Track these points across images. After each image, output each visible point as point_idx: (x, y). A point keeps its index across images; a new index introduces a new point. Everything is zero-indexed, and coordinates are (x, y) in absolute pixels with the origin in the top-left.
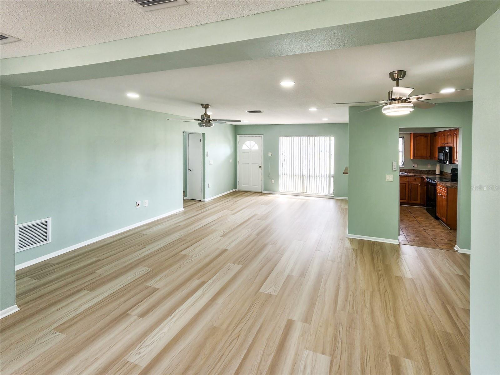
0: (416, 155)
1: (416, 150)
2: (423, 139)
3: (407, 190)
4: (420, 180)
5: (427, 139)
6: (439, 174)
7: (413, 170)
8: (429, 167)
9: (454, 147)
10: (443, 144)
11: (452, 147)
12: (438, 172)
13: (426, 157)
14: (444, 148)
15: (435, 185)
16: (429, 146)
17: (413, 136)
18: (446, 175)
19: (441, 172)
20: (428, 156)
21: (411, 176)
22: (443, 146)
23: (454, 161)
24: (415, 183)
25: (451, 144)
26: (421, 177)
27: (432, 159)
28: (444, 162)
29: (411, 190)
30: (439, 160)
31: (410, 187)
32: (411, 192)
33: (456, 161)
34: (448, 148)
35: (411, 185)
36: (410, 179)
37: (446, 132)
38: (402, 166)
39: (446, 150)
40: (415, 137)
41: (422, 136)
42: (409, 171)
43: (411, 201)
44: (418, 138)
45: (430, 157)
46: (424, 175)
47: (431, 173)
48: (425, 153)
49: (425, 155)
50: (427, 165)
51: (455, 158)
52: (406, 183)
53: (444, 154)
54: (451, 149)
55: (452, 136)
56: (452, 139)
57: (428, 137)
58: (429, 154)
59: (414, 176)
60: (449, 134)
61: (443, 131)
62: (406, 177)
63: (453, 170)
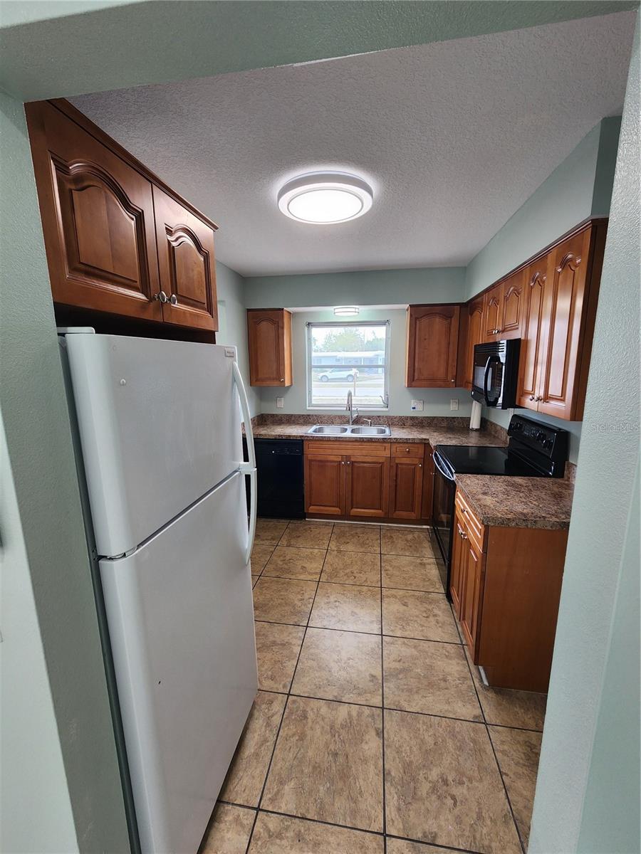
0: (416, 374)
1: (417, 359)
2: (438, 323)
3: (386, 482)
4: (421, 451)
5: (450, 323)
6: (476, 430)
7: (412, 418)
8: (450, 410)
9: (527, 341)
10: (490, 334)
11: (519, 340)
12: (475, 424)
13: (446, 380)
14: (496, 345)
15: (451, 487)
16: (453, 347)
17: (411, 315)
18: (496, 432)
19: (484, 422)
20: (450, 376)
21: (397, 441)
22: (491, 341)
23: (522, 398)
24: (408, 462)
25: (518, 328)
26: (425, 443)
27: (461, 386)
28: (487, 399)
29: (396, 480)
30: (475, 388)
31: (394, 474)
32: (396, 486)
33: (531, 397)
34: (505, 345)
35: (397, 466)
36: (394, 449)
37: (503, 284)
38: (384, 407)
39: (500, 353)
40: (416, 319)
41: (436, 313)
42: (402, 422)
43: (397, 512)
44: (425, 321)
45: (456, 381)
46: (435, 434)
47: (457, 425)
48: (442, 370)
49: (441, 373)
50: (449, 403)
51: (529, 387)
52: (383, 463)
53: (491, 369)
54: (516, 348)
55: (522, 294)
56: (523, 308)
57: (451, 317)
58: (452, 371)
59: (406, 441)
60: (512, 289)
61: (493, 287)
62: (385, 445)
63: (517, 424)
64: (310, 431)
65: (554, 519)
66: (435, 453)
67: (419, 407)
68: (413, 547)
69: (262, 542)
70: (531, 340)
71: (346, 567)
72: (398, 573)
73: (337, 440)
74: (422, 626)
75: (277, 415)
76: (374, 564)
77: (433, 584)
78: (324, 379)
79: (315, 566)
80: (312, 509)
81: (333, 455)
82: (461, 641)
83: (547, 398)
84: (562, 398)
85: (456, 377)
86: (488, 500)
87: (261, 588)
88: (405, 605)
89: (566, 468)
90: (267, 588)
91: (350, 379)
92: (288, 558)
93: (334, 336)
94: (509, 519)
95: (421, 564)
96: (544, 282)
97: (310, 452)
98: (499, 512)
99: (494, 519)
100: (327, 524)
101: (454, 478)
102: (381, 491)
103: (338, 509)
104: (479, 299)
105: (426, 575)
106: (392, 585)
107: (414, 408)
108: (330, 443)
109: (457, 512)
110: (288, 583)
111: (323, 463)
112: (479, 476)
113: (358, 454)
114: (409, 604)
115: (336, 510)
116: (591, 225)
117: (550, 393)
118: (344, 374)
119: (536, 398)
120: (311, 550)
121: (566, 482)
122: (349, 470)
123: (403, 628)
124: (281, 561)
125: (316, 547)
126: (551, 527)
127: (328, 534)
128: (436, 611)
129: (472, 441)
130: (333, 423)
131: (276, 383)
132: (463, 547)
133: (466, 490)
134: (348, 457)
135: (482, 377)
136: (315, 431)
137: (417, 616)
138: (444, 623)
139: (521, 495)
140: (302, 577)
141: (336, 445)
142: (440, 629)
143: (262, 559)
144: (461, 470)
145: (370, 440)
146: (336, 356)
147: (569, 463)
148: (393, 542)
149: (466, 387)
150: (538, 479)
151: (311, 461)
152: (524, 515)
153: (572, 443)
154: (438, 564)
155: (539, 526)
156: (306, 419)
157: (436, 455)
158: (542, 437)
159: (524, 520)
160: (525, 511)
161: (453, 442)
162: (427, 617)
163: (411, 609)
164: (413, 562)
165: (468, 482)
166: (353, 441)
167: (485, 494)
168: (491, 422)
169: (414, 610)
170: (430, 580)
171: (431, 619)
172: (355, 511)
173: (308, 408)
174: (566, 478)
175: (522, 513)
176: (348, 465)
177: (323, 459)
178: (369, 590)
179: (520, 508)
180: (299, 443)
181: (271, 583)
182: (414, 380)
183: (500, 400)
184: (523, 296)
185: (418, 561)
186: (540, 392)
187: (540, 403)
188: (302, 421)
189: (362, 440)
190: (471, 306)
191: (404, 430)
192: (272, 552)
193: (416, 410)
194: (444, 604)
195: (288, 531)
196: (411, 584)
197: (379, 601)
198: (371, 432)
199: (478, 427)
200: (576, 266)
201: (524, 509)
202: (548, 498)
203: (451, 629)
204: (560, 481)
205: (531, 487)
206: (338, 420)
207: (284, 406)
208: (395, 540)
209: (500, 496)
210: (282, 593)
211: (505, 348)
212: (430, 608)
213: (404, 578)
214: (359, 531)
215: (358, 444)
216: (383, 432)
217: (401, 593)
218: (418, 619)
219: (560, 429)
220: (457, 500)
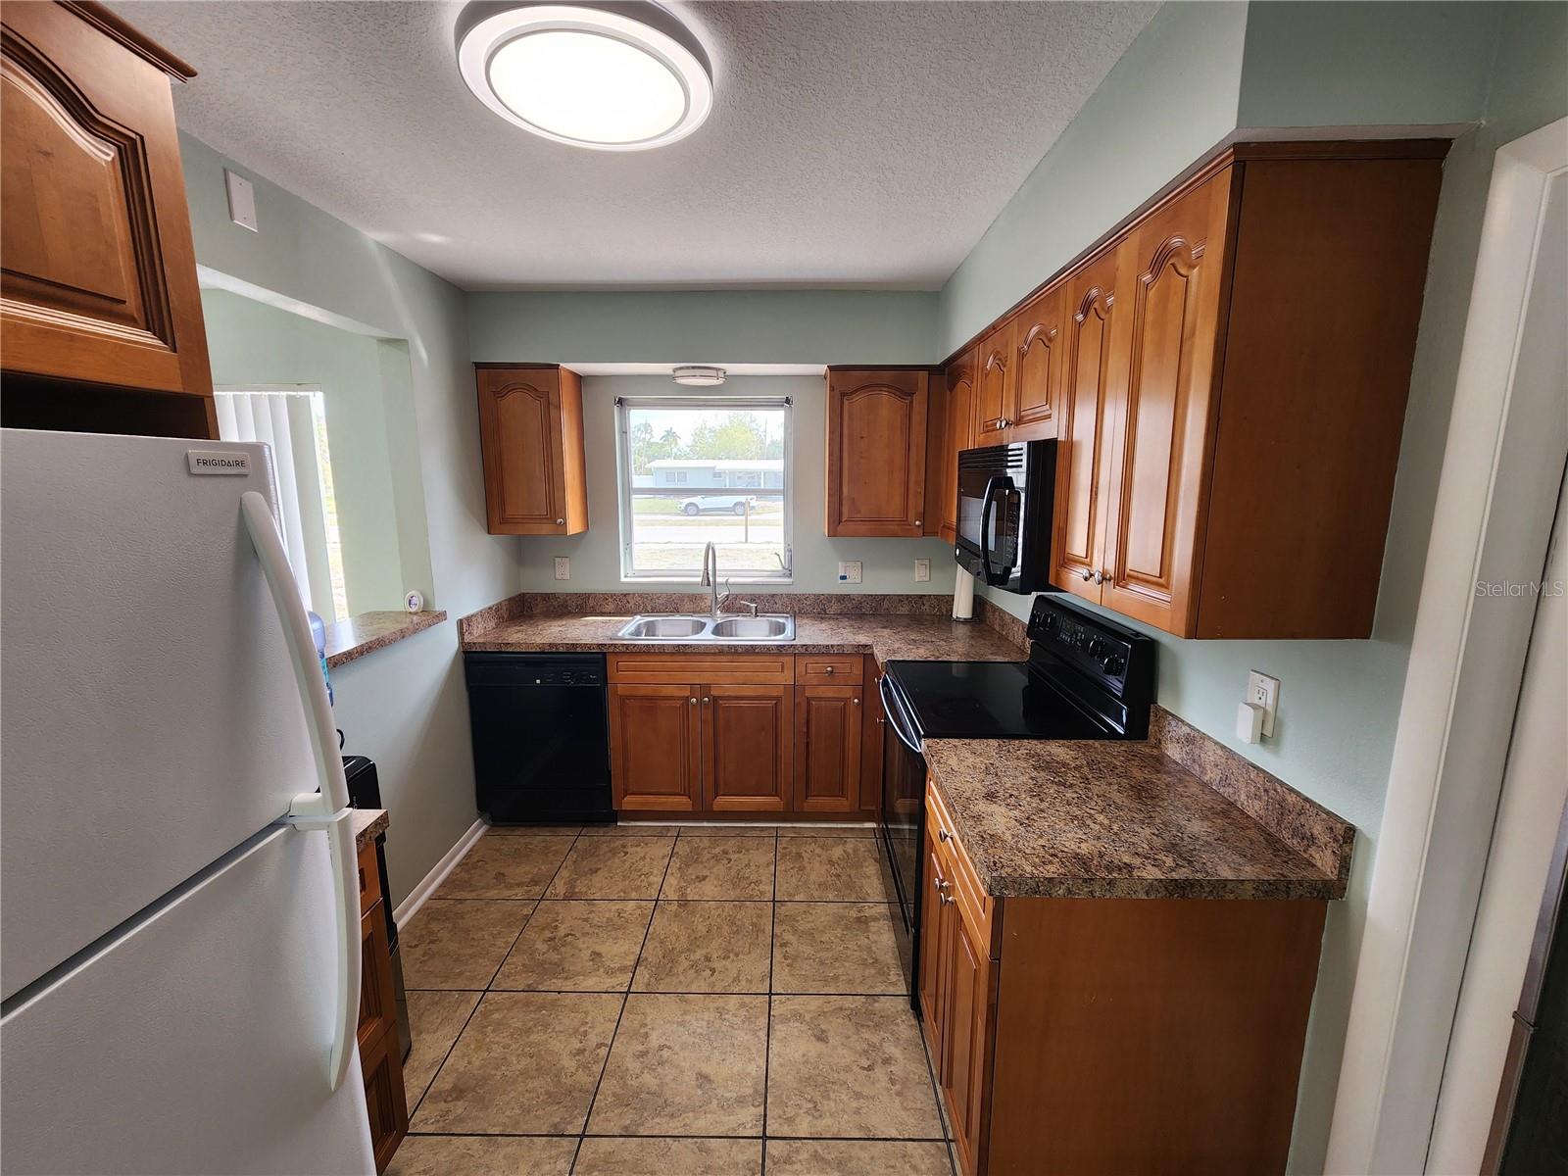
0: (847, 510)
2: (887, 405)
4: (858, 670)
5: (911, 407)
6: (965, 621)
7: (841, 598)
8: (913, 579)
9: (1071, 445)
10: (989, 428)
11: (1054, 442)
12: (962, 609)
13: (904, 521)
14: (999, 455)
15: (917, 769)
16: (918, 455)
17: (832, 389)
18: (1002, 627)
19: (979, 604)
20: (912, 514)
21: (808, 651)
22: (994, 443)
23: (1064, 573)
24: (830, 695)
25: (1049, 416)
26: (865, 654)
27: (935, 534)
28: (987, 566)
29: (808, 732)
30: (964, 544)
31: (804, 721)
32: (808, 743)
33: (1085, 572)
34: (1025, 450)
35: (808, 703)
36: (801, 668)
37: (1015, 323)
38: (784, 576)
39: (1009, 471)
40: (843, 395)
41: (883, 385)
42: (820, 608)
43: (811, 800)
44: (860, 400)
45: (923, 524)
46: (886, 632)
47: (930, 612)
48: (897, 502)
49: (893, 509)
50: (913, 567)
51: (1078, 547)
52: (777, 698)
53: (994, 503)
54: (1047, 457)
55: (1059, 340)
56: (1062, 370)
57: (912, 394)
58: (916, 504)
59: (825, 652)
60: (1035, 329)
61: (993, 328)
62: (782, 659)
63: (1046, 617)
64: (626, 629)
65: (1151, 873)
66: (885, 681)
67: (854, 575)
68: (844, 878)
69: (506, 893)
70: (1080, 443)
71: (694, 942)
72: (808, 950)
73: (681, 651)
74: (858, 1096)
75: (554, 596)
76: (757, 929)
77: (883, 972)
78: (692, 510)
79: (620, 949)
80: (630, 802)
81: (671, 684)
82: (946, 1134)
83: (1121, 577)
84: (1162, 581)
85: (923, 516)
86: (1000, 819)
87: (482, 1030)
88: (822, 1037)
89: (1152, 718)
90: (499, 1026)
91: (739, 510)
92: (562, 931)
93: (711, 431)
94: (1051, 880)
95: (858, 920)
96: (1108, 310)
97: (622, 679)
98: (1026, 856)
99: (1017, 882)
100: (661, 834)
101: (922, 747)
102: (776, 758)
103: (685, 800)
104: (966, 357)
105: (869, 949)
106: (795, 987)
107: (843, 578)
108: (664, 658)
109: (929, 827)
110: (554, 1004)
111: (651, 703)
112: (976, 743)
113: (728, 683)
114: (830, 1034)
115: (682, 802)
116: (1232, 159)
117: (1130, 565)
118: (729, 501)
119: (1097, 576)
120: (619, 905)
121: (1155, 752)
122: (709, 715)
123: (816, 1111)
124: (546, 941)
125: (634, 895)
126: (1147, 893)
127: (663, 857)
128: (891, 1049)
129: (956, 648)
130: (676, 611)
131: (546, 529)
132: (945, 918)
133: (950, 786)
134: (705, 688)
135: (976, 519)
136: (637, 632)
137: (847, 1069)
138: (905, 1082)
139: (1070, 794)
140: (589, 983)
141: (678, 663)
142: (897, 1100)
143: (500, 942)
144: (937, 729)
145: (751, 651)
146: (714, 468)
147: (1158, 708)
148: (802, 868)
149: (944, 535)
150: (1097, 744)
151: (624, 698)
152: (1082, 861)
153: (1165, 667)
154: (893, 917)
155: (1119, 892)
156: (623, 603)
157: (885, 683)
158: (1101, 650)
159: (1085, 881)
160: (1085, 849)
161: (919, 653)
162: (870, 1068)
163: (835, 1048)
164: (842, 917)
165: (953, 762)
166: (714, 654)
167: (990, 797)
168: (993, 606)
169: (843, 1050)
170: (876, 961)
171: (880, 1073)
172: (723, 802)
173: (623, 579)
174: (1153, 741)
175: (1077, 856)
176: (706, 705)
177: (650, 693)
178: (743, 1005)
179: (1071, 840)
180: (595, 661)
181: (509, 1009)
182: (839, 522)
183: (1016, 572)
184: (1061, 348)
185: (854, 913)
186: (1104, 560)
187: (1109, 586)
188: (611, 607)
189: (733, 651)
190: (949, 373)
191: (824, 626)
192: (527, 918)
193: (848, 581)
194: (906, 1026)
195: (573, 856)
196: (836, 978)
197: (763, 1035)
198: (754, 632)
199: (970, 616)
200: (1192, 267)
201: (1081, 841)
202: (1127, 802)
203: (922, 1097)
204: (1141, 747)
205: (1086, 770)
206: (688, 605)
207: (567, 577)
208: (805, 863)
209: (1025, 799)
210: (534, 1038)
211: (1024, 458)
212: (876, 1040)
213: (822, 963)
214: (731, 845)
215: (725, 658)
216: (780, 629)
217: (815, 1003)
218: (850, 1079)
219: (1138, 634)
220: (929, 799)
